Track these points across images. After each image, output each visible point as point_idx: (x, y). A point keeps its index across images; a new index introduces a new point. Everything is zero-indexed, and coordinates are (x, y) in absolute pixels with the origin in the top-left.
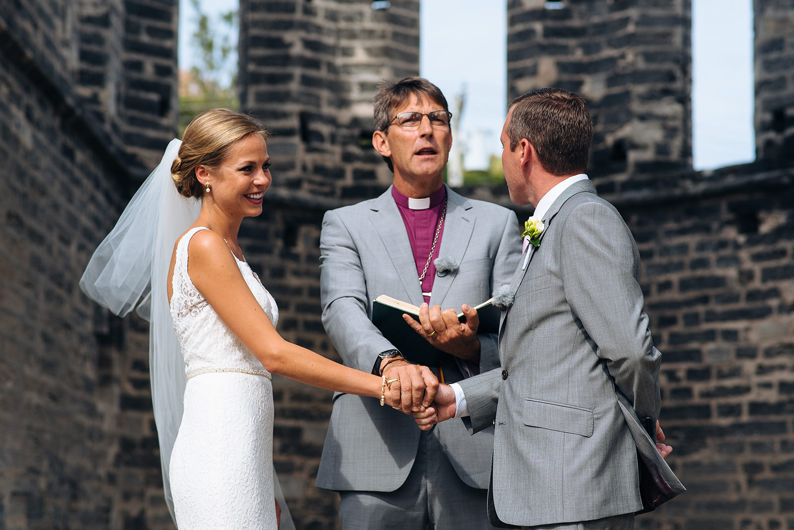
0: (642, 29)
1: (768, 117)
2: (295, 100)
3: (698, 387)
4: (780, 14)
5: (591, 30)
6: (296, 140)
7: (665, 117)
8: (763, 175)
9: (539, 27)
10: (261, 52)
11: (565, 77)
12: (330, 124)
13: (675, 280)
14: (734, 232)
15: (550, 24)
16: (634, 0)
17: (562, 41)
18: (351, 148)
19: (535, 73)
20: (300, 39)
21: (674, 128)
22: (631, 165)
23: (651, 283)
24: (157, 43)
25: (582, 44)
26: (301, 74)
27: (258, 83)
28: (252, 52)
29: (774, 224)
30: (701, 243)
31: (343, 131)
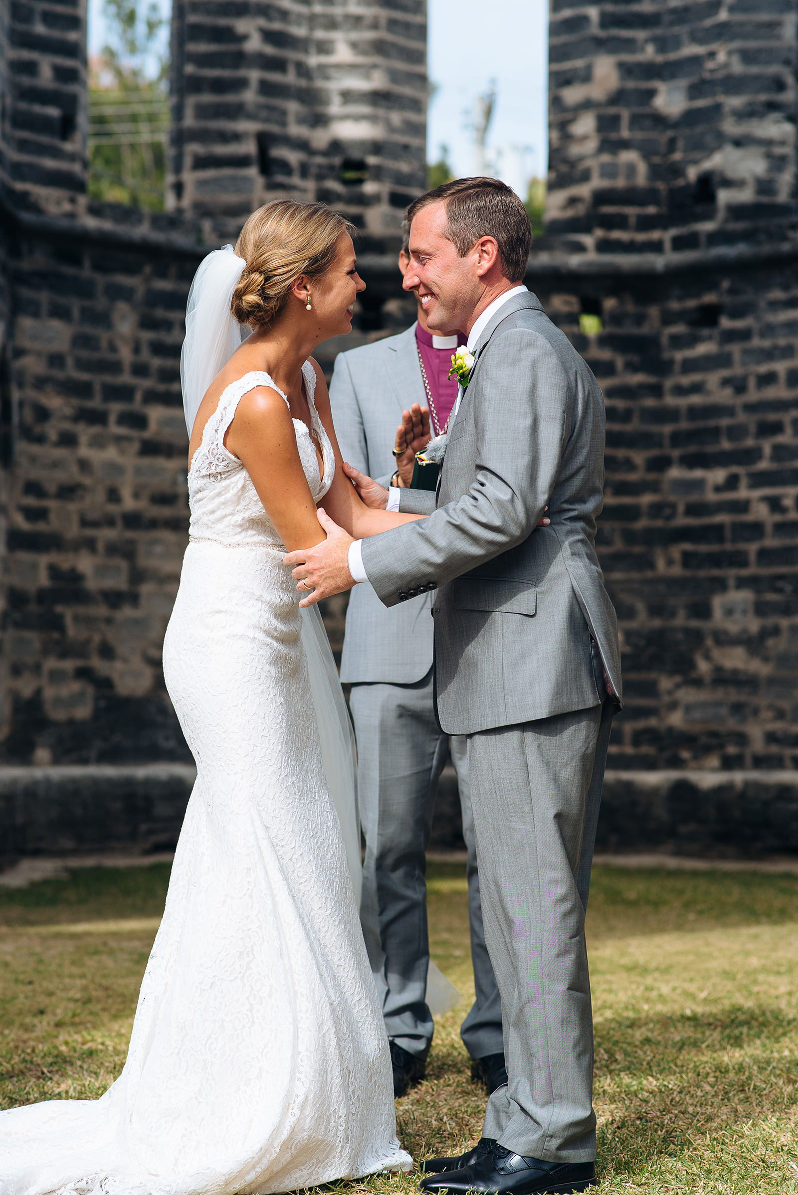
0: (739, 17)
2: (251, 117)
5: (667, 18)
6: (253, 172)
7: (768, 143)
9: (593, 12)
10: (204, 47)
11: (630, 85)
12: (301, 150)
13: (782, 371)
15: (610, 8)
17: (627, 34)
18: (329, 183)
19: (588, 79)
20: (259, 28)
21: (783, 156)
22: (722, 210)
23: (747, 374)
24: (57, 34)
25: (654, 37)
26: (260, 79)
27: (198, 91)
28: (191, 47)
31: (318, 159)
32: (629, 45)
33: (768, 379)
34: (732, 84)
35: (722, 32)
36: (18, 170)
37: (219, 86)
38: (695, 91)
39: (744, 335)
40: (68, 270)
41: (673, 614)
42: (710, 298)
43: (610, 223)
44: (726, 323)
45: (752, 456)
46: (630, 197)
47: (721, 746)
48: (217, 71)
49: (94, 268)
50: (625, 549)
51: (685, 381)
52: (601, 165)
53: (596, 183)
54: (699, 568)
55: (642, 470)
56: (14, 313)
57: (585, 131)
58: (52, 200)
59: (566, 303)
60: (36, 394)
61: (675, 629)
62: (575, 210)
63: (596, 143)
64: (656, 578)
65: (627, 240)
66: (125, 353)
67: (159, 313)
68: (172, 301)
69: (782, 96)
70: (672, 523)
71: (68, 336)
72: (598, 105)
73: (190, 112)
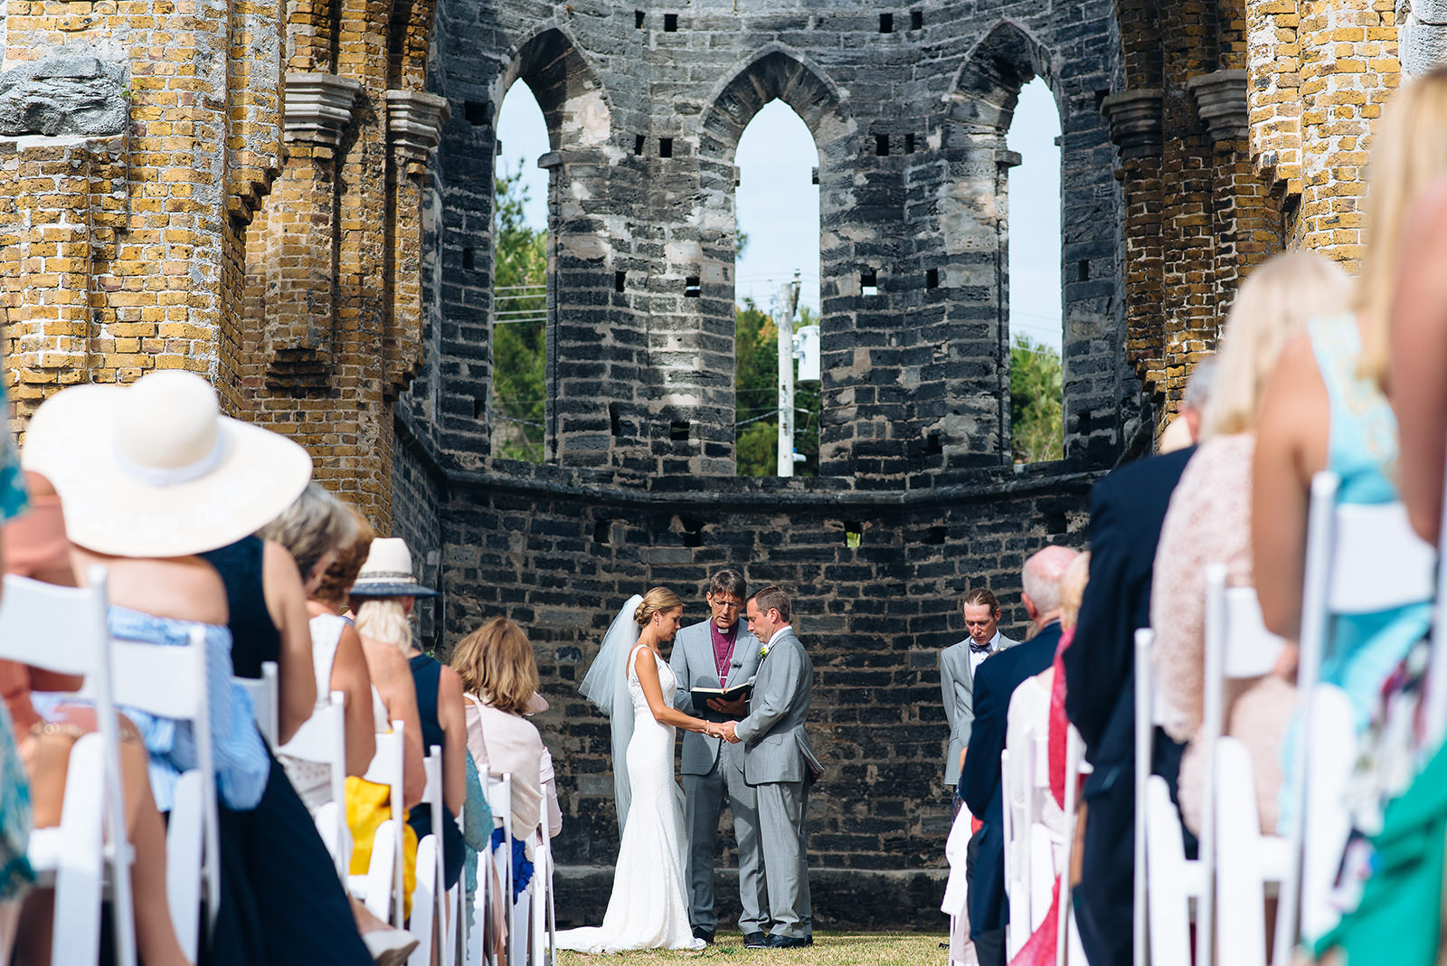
0: (956, 322)
1: (1075, 418)
2: (606, 393)
4: (1086, 318)
5: (905, 319)
6: (608, 432)
7: (980, 411)
8: (1069, 476)
9: (853, 315)
10: (572, 344)
11: (880, 368)
12: (641, 415)
13: (988, 577)
14: (1043, 531)
15: (864, 312)
16: (948, 293)
17: (877, 331)
18: (662, 439)
19: (849, 363)
20: (612, 330)
21: (989, 421)
22: (946, 459)
23: (964, 579)
24: (472, 343)
25: (897, 333)
26: (613, 366)
27: (569, 375)
28: (563, 343)
29: (1080, 525)
30: (1012, 540)
31: (654, 422)
32: (879, 339)
34: (953, 370)
35: (945, 332)
36: (446, 441)
37: (583, 371)
38: (926, 373)
39: (962, 550)
40: (479, 509)
41: (914, 754)
42: (938, 523)
43: (865, 467)
44: (949, 541)
46: (881, 448)
48: (582, 361)
49: (497, 507)
50: (879, 706)
51: (921, 582)
52: (859, 425)
53: (856, 438)
54: (932, 719)
55: (890, 648)
56: (442, 541)
57: (847, 400)
58: (469, 461)
59: (834, 526)
60: (457, 597)
61: (915, 764)
62: (842, 457)
63: (855, 409)
64: (901, 727)
65: (878, 479)
66: (518, 567)
67: (542, 537)
68: (551, 528)
69: (987, 378)
70: (912, 686)
71: (479, 556)
72: (857, 382)
73: (561, 390)
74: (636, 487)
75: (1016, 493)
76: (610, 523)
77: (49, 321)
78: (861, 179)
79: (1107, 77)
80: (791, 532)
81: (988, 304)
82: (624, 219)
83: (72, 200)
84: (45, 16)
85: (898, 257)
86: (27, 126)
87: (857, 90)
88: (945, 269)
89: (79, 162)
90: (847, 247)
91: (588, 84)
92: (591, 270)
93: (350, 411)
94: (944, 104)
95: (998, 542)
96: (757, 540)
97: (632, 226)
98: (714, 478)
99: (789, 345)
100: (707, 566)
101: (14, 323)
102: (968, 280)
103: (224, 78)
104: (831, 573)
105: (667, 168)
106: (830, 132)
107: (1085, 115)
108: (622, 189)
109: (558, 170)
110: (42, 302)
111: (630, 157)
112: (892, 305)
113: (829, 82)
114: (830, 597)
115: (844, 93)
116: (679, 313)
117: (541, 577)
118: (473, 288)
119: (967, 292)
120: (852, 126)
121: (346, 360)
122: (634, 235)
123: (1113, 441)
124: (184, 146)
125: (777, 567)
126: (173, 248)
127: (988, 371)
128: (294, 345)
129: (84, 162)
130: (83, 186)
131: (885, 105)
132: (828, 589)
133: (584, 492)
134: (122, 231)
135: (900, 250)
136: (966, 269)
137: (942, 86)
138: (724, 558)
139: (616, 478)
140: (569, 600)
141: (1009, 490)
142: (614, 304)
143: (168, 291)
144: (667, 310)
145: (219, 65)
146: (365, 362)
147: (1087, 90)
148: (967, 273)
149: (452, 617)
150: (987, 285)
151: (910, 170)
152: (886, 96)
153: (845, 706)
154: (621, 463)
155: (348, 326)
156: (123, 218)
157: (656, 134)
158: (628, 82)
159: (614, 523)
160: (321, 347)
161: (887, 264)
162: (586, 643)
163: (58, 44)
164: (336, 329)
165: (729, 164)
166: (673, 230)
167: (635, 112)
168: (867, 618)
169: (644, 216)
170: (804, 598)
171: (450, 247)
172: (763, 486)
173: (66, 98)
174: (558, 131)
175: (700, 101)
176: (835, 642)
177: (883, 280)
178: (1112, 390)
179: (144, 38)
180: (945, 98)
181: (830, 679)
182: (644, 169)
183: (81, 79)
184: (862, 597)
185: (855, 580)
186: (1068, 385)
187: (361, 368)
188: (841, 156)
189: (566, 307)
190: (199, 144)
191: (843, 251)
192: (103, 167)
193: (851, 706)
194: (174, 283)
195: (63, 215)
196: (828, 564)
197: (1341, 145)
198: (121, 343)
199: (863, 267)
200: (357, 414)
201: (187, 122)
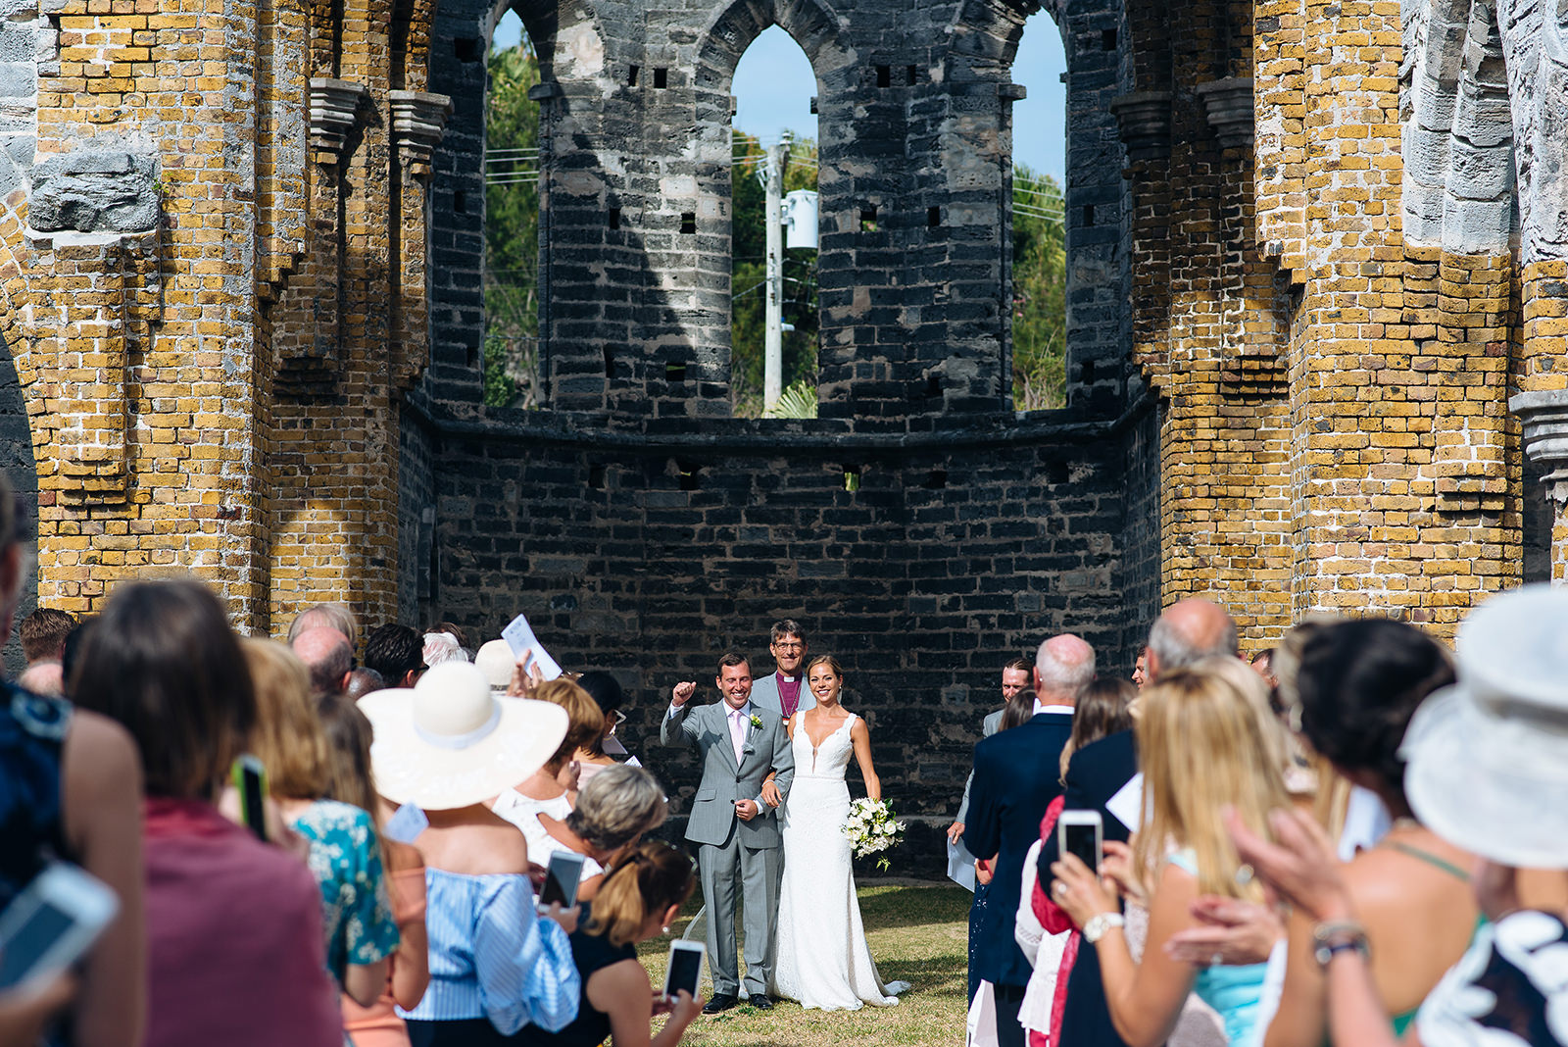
0: (958, 262)
1: (1078, 367)
2: (599, 335)
3: (1009, 634)
4: (1090, 264)
5: (906, 257)
6: (602, 375)
7: (981, 353)
8: (1072, 426)
9: (852, 253)
10: (565, 284)
11: (880, 307)
12: (636, 356)
13: (988, 525)
14: (1045, 480)
15: (864, 250)
16: (949, 232)
17: (877, 269)
18: (658, 380)
19: (848, 301)
20: (606, 269)
21: (991, 364)
22: (946, 403)
23: (964, 526)
24: (464, 289)
25: (897, 271)
26: (607, 306)
27: (561, 315)
28: (555, 283)
29: (1082, 475)
30: (1013, 488)
31: (649, 362)
32: (879, 277)
33: (979, 530)
34: (954, 311)
35: (946, 272)
36: (438, 391)
37: (577, 312)
38: (926, 314)
39: (962, 496)
40: (471, 459)
41: (913, 700)
42: (938, 468)
43: (865, 409)
44: (949, 487)
45: (968, 585)
46: (880, 389)
47: (948, 798)
48: (575, 301)
49: (490, 456)
50: (877, 651)
51: (921, 527)
52: (859, 366)
53: (854, 379)
54: (931, 666)
55: (889, 593)
56: (436, 493)
57: (846, 340)
58: (462, 409)
59: (833, 469)
60: (451, 549)
61: (913, 711)
62: (840, 398)
63: (855, 349)
64: (900, 673)
65: (878, 421)
66: (513, 516)
67: (536, 484)
68: (545, 475)
69: (989, 320)
70: (911, 632)
71: (473, 507)
72: (857, 321)
73: (555, 331)
74: (631, 430)
75: (1018, 441)
76: (604, 468)
77: (88, 415)
78: (861, 112)
79: (1116, 16)
80: (788, 475)
81: (991, 242)
82: (618, 154)
83: (107, 297)
84: (75, 108)
85: (899, 193)
86: (62, 222)
87: (856, 19)
88: (947, 207)
89: (114, 259)
90: (847, 182)
91: (581, 14)
92: (585, 208)
93: (357, 418)
94: (947, 36)
95: (999, 489)
96: (754, 484)
97: (626, 160)
98: (710, 420)
99: (777, 210)
100: (704, 509)
101: (51, 413)
102: (970, 219)
103: (252, 168)
104: (829, 517)
105: (661, 100)
106: (829, 62)
107: (1092, 54)
108: (616, 123)
109: (549, 103)
110: (80, 397)
111: (624, 89)
112: (892, 243)
113: (829, 10)
114: (828, 541)
115: (844, 22)
116: (674, 250)
117: (536, 526)
118: (464, 232)
119: (969, 231)
120: (852, 56)
121: (353, 366)
122: (628, 169)
123: (1117, 392)
124: (215, 239)
125: (774, 511)
126: (206, 339)
127: (990, 313)
128: (301, 354)
129: (120, 258)
130: (119, 282)
131: (886, 35)
132: (826, 534)
133: (579, 438)
134: (156, 324)
135: (902, 185)
136: (968, 208)
137: (946, 16)
138: (720, 502)
139: (611, 422)
140: (564, 548)
141: (1011, 437)
142: (608, 242)
143: (202, 383)
144: (662, 247)
145: (247, 156)
146: (371, 368)
147: (1094, 29)
148: (969, 211)
149: (447, 570)
150: (989, 224)
151: (912, 103)
152: (888, 25)
153: (843, 652)
154: (616, 406)
155: (354, 332)
156: (156, 311)
157: (651, 63)
158: (621, 11)
159: (610, 468)
160: (328, 355)
161: (887, 200)
162: (582, 590)
163: (89, 137)
164: (342, 337)
165: (725, 94)
166: (668, 164)
167: (629, 41)
168: (866, 562)
169: (638, 150)
170: (802, 543)
171: (441, 191)
172: (760, 428)
173: (99, 195)
174: (549, 62)
175: (695, 30)
176: (834, 587)
177: (884, 216)
178: (1116, 340)
179: (173, 131)
180: (948, 30)
181: (829, 624)
182: (638, 101)
183: (113, 174)
184: (861, 542)
185: (854, 524)
186: (1071, 332)
187: (368, 375)
188: (841, 87)
189: (558, 246)
190: (230, 236)
191: (842, 186)
192: (137, 262)
193: (849, 652)
194: (208, 375)
195: (100, 312)
196: (826, 508)
197: (1344, 241)
198: (157, 433)
199: (863, 203)
200: (364, 421)
201: (218, 215)
